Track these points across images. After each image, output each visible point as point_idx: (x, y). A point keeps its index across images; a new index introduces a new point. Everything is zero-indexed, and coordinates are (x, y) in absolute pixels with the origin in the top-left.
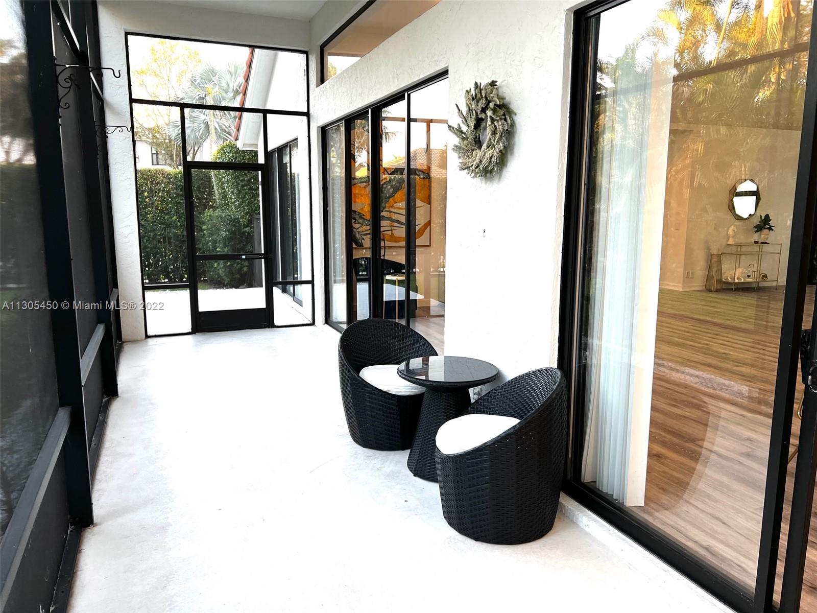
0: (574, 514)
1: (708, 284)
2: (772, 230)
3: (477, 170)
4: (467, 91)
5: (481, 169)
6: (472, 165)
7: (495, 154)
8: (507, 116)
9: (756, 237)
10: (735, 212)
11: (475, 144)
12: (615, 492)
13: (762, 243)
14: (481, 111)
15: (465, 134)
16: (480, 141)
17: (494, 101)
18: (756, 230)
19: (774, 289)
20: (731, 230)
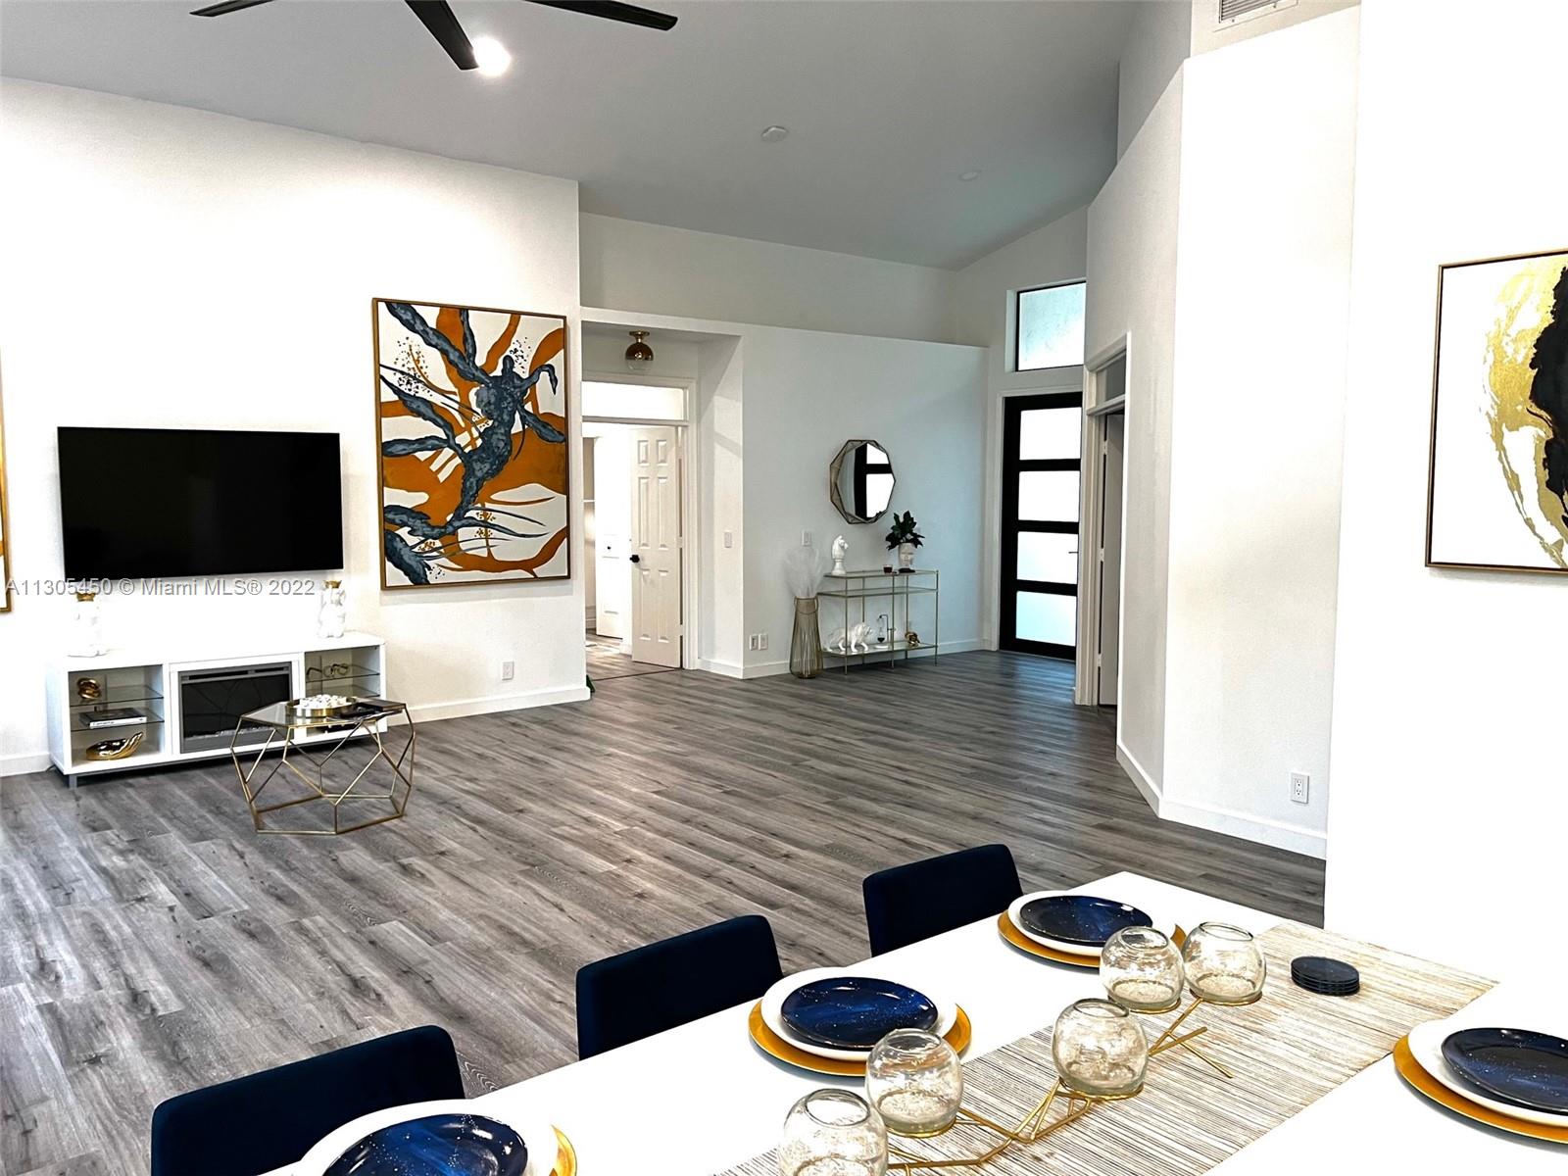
1: (794, 661)
2: (920, 543)
13: (900, 571)
18: (889, 543)
19: (931, 664)
20: (836, 547)
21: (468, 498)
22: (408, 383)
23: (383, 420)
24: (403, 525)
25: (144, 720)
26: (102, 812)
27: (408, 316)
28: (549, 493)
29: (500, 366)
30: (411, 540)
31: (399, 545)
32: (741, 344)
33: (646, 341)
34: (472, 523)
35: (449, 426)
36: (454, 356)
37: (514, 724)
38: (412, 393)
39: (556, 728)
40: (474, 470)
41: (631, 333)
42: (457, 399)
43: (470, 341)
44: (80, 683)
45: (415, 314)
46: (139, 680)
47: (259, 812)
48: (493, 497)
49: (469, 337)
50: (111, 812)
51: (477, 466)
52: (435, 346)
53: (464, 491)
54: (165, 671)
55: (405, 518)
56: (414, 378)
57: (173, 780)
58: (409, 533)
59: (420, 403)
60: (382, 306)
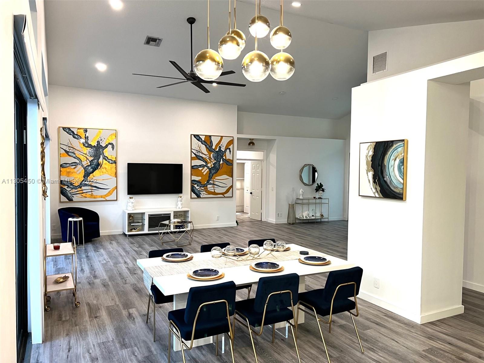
1: (289, 220)
2: (324, 191)
13: (319, 198)
18: (316, 191)
19: (327, 223)
20: (301, 191)
21: (210, 178)
22: (198, 153)
23: (192, 161)
24: (196, 184)
25: (141, 224)
26: (133, 241)
27: (198, 138)
28: (228, 177)
29: (218, 148)
30: (197, 188)
31: (195, 189)
32: (276, 142)
33: (253, 141)
34: (211, 184)
35: (206, 162)
36: (208, 146)
37: (218, 230)
38: (198, 155)
39: (227, 231)
40: (211, 172)
41: (250, 139)
42: (208, 156)
43: (211, 143)
44: (130, 215)
45: (200, 137)
46: (140, 216)
47: (163, 243)
48: (216, 178)
49: (211, 142)
50: (135, 241)
51: (212, 171)
52: (204, 144)
53: (209, 177)
54: (146, 213)
55: (196, 182)
56: (199, 151)
57: (146, 237)
58: (197, 186)
59: (200, 157)
60: (193, 136)
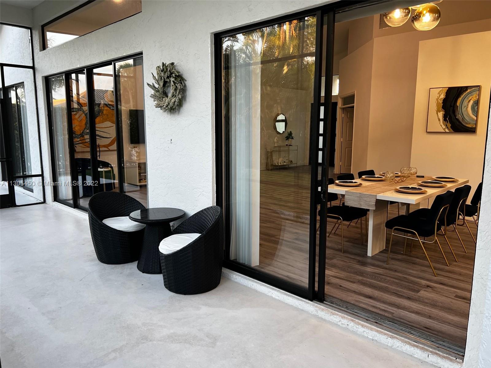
0: (229, 275)
1: (267, 167)
2: (293, 139)
3: (167, 108)
4: (158, 67)
5: (169, 108)
6: (164, 105)
7: (177, 100)
8: (182, 82)
9: (287, 142)
10: (277, 130)
11: (164, 94)
12: (246, 262)
13: (289, 145)
14: (167, 78)
15: (157, 89)
16: (166, 93)
17: (175, 73)
18: (286, 139)
19: (296, 168)
20: (275, 139)
